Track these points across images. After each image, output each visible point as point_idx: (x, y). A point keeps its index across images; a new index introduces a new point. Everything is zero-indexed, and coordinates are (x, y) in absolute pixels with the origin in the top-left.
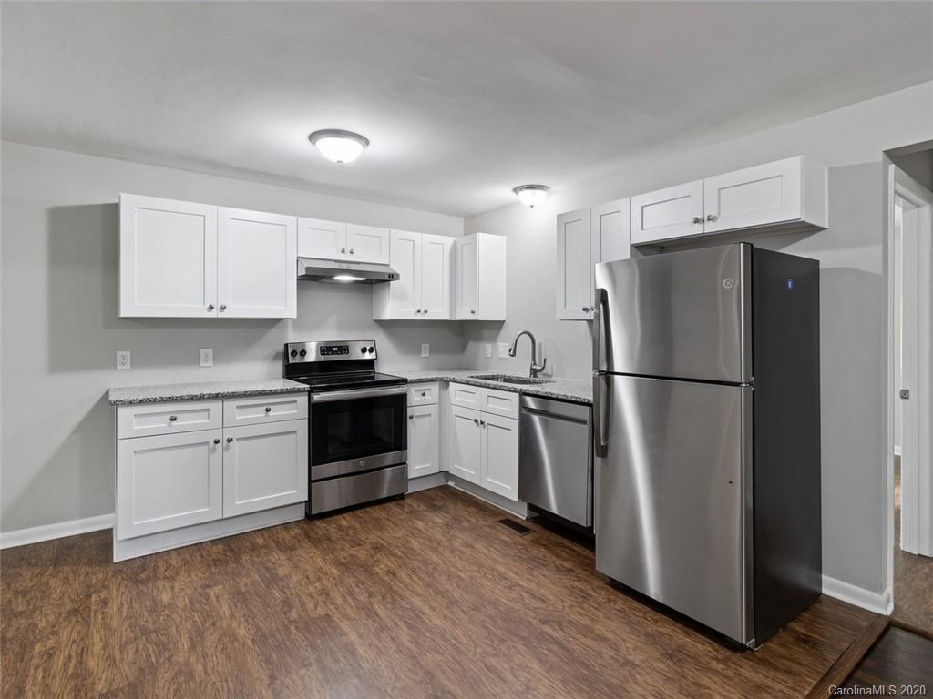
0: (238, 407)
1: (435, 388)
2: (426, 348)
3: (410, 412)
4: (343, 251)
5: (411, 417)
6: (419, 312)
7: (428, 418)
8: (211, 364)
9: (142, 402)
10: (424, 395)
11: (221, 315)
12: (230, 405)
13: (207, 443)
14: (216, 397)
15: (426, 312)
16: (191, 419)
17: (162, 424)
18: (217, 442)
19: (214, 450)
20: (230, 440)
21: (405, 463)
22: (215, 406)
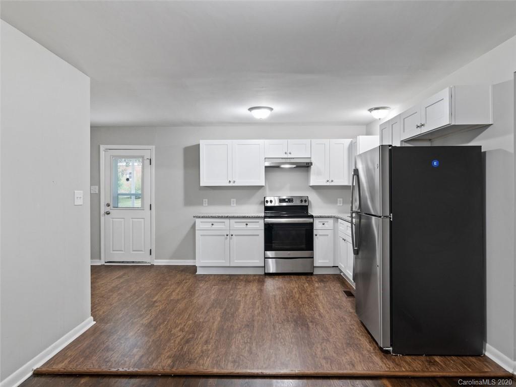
0: (235, 222)
1: (331, 221)
2: (340, 201)
3: (315, 232)
4: (286, 153)
5: (316, 235)
6: (328, 181)
7: (326, 237)
8: (235, 205)
9: (202, 217)
10: (323, 224)
11: (234, 185)
12: (233, 221)
13: (224, 235)
14: (227, 217)
15: (332, 181)
16: (219, 225)
17: (209, 226)
18: (227, 235)
19: (226, 238)
20: (232, 235)
21: (313, 258)
22: (227, 221)
